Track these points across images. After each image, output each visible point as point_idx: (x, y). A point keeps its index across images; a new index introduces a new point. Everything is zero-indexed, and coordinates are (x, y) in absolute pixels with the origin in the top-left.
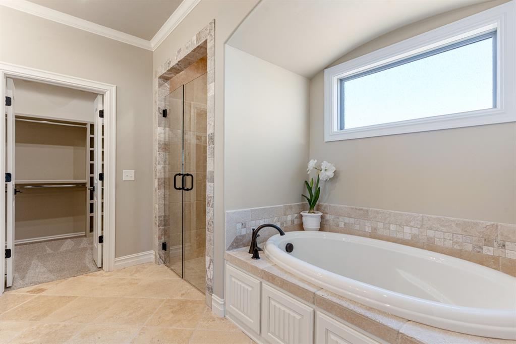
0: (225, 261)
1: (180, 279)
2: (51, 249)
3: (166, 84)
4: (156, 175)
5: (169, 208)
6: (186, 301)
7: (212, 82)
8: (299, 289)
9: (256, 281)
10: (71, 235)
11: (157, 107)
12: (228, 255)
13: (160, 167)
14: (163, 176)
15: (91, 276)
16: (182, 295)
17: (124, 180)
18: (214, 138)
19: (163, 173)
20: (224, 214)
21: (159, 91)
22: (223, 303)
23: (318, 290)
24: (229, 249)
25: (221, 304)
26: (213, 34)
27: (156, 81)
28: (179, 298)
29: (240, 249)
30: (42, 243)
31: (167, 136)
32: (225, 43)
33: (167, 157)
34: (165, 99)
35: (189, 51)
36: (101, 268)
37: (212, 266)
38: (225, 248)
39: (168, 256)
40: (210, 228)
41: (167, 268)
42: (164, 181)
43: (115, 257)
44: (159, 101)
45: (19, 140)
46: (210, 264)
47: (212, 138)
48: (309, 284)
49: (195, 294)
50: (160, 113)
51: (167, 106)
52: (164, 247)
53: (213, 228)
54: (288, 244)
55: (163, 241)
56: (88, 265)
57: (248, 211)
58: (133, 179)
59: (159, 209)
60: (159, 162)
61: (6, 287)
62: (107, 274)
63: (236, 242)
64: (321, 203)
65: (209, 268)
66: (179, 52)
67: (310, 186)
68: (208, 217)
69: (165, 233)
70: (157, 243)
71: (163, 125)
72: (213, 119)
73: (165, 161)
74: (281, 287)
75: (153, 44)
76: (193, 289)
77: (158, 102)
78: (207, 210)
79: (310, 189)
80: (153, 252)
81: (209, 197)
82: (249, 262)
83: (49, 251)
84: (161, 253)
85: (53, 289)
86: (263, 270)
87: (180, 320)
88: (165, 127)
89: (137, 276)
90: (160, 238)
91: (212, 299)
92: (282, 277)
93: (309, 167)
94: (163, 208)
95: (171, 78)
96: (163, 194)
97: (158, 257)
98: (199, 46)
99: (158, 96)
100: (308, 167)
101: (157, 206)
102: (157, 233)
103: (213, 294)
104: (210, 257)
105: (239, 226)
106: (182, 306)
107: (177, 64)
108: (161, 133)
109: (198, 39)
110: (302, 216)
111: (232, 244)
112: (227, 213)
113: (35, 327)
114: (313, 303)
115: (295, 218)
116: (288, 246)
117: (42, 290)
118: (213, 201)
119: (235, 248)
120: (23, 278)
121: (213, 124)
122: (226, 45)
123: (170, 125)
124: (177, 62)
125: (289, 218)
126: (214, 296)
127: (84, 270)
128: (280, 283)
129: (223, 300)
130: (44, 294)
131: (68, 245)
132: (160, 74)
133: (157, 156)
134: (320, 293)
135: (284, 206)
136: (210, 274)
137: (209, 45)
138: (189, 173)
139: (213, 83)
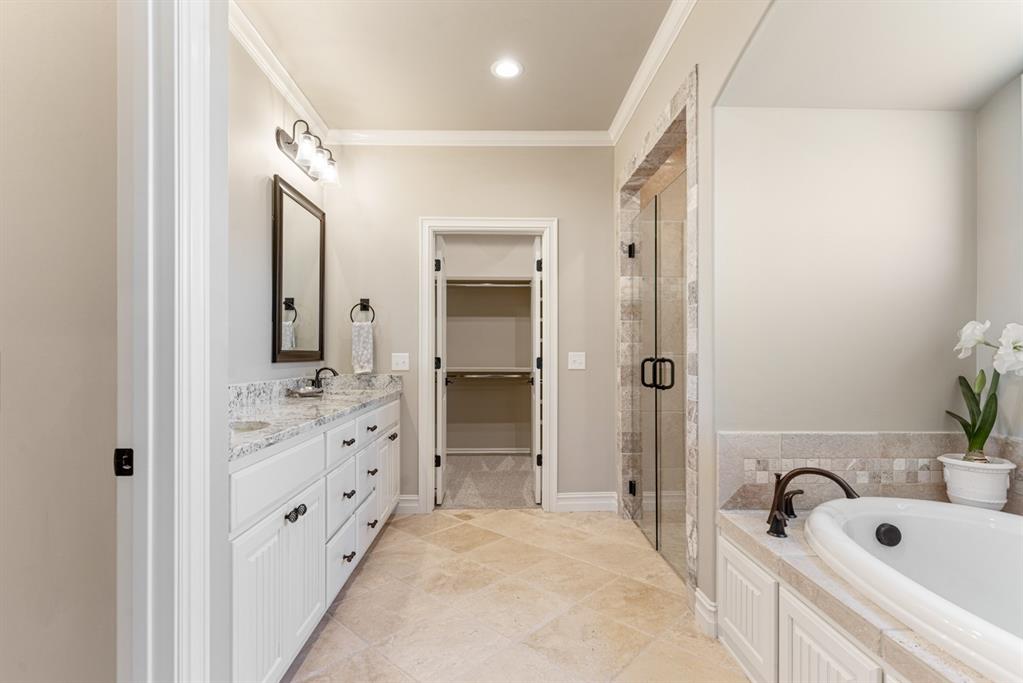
0: (718, 529)
1: (652, 550)
2: (488, 466)
3: (634, 199)
4: (618, 361)
5: (641, 420)
6: (653, 589)
7: (693, 185)
8: (848, 613)
9: (768, 579)
10: (514, 450)
11: (620, 240)
12: (723, 517)
13: (624, 347)
14: (629, 363)
15: (526, 512)
16: (650, 577)
17: (570, 368)
18: (697, 290)
19: (630, 358)
20: (715, 435)
21: (622, 212)
22: (713, 609)
23: (897, 629)
24: (725, 507)
25: (710, 611)
26: (694, 94)
27: (618, 196)
28: (643, 580)
29: (752, 512)
30: (480, 457)
31: (636, 290)
32: (714, 105)
33: (637, 327)
34: (632, 226)
35: (660, 135)
36: (540, 504)
37: (695, 535)
38: (718, 503)
39: (640, 506)
40: (693, 461)
41: (636, 527)
42: (632, 371)
43: (558, 492)
44: (621, 230)
45: (451, 313)
46: (692, 530)
47: (694, 290)
48: (880, 611)
49: (673, 583)
50: (624, 252)
51: (635, 237)
52: (632, 488)
53: (697, 460)
54: (882, 525)
55: (629, 477)
56: (525, 497)
57: (773, 436)
58: (583, 367)
59: (623, 420)
60: (623, 337)
61: (437, 505)
62: (546, 515)
63: (741, 497)
64: (1013, 438)
65: (691, 537)
66: (647, 139)
67: (976, 390)
68: (690, 440)
69: (634, 463)
70: (621, 481)
71: (629, 273)
72: (696, 254)
73: (633, 336)
74: (814, 601)
75: (613, 135)
76: (671, 573)
77: (620, 234)
78: (688, 427)
79: (972, 398)
80: (615, 494)
81: (691, 402)
82: (756, 538)
83: (485, 469)
84: (627, 499)
85: (481, 519)
86: (780, 560)
87: (633, 615)
88: (632, 275)
89: (587, 528)
90: (624, 472)
91: (695, 597)
92: (815, 581)
93: (963, 338)
94: (630, 419)
95: (641, 186)
96: (630, 394)
97: (622, 505)
98: (675, 121)
99: (623, 221)
100: (958, 340)
101: (620, 414)
102: (621, 464)
103: (698, 589)
104: (692, 515)
105: (750, 464)
106: (643, 596)
107: (646, 161)
108: (626, 287)
109: (673, 108)
110: (941, 466)
111: (734, 498)
112: (722, 436)
113: (455, 559)
114: (879, 653)
115: (922, 469)
116: (883, 529)
117: (470, 517)
118: (697, 411)
119: (740, 508)
120: (453, 497)
121: (695, 264)
122: (716, 108)
123: (640, 271)
124: (644, 158)
125: (900, 465)
126: (699, 593)
127: (518, 503)
128: (811, 593)
129: (713, 604)
130: (470, 522)
131: (507, 464)
132: (623, 183)
133: (620, 326)
134: (897, 636)
135: (880, 435)
136: (692, 548)
137: (690, 116)
138: (666, 357)
139: (696, 186)
